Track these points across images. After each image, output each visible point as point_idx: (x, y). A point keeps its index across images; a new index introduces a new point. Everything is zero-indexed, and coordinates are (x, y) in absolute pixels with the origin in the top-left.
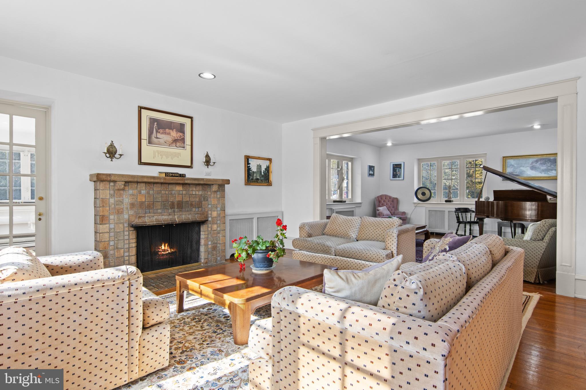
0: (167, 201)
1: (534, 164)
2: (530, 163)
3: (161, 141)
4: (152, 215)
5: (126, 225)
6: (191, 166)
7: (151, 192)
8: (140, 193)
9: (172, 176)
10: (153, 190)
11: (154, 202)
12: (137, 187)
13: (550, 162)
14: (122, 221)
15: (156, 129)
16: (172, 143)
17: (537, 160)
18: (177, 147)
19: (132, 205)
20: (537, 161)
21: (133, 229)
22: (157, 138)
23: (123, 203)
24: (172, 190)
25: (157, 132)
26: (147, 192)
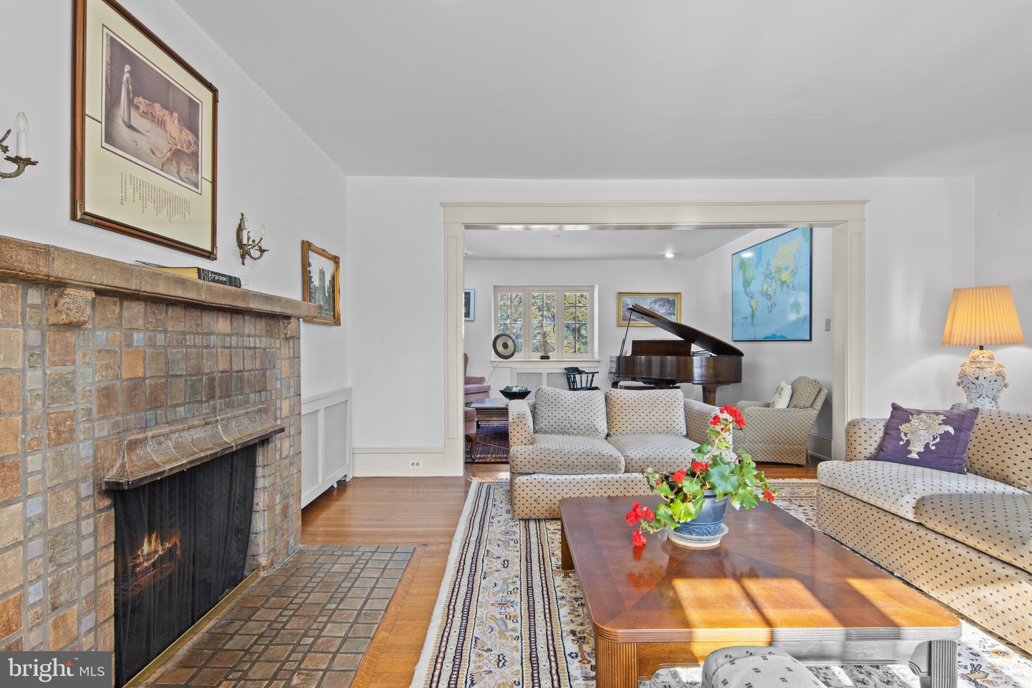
0: (199, 372)
1: (652, 305)
2: (649, 304)
3: (144, 144)
4: (166, 429)
5: (86, 489)
6: (212, 253)
7: (160, 338)
8: (129, 339)
9: (214, 280)
10: (165, 331)
11: (168, 376)
12: (120, 317)
13: (669, 303)
14: (72, 476)
15: (128, 91)
16: (170, 160)
17: (656, 300)
18: (181, 179)
19: (107, 394)
20: (655, 302)
21: (107, 502)
22: (131, 127)
23: (74, 391)
24: (210, 334)
25: (130, 102)
26: (150, 338)
